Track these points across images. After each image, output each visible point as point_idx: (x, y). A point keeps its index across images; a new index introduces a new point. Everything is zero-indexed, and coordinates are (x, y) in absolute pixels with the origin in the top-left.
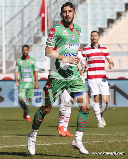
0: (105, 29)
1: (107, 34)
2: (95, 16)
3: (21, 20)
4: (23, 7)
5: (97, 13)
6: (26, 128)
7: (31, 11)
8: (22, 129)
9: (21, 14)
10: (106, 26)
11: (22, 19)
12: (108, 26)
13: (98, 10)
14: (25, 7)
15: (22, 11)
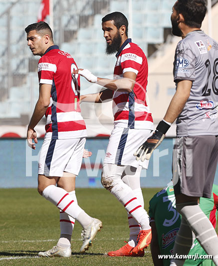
0: (159, 46)
1: (163, 55)
2: (140, 23)
3: (5, 29)
4: (9, 5)
5: (146, 16)
6: (14, 227)
7: (23, 12)
8: (6, 228)
9: (5, 16)
10: (161, 40)
11: (8, 26)
12: (165, 41)
13: (147, 11)
14: (13, 4)
15: (7, 12)
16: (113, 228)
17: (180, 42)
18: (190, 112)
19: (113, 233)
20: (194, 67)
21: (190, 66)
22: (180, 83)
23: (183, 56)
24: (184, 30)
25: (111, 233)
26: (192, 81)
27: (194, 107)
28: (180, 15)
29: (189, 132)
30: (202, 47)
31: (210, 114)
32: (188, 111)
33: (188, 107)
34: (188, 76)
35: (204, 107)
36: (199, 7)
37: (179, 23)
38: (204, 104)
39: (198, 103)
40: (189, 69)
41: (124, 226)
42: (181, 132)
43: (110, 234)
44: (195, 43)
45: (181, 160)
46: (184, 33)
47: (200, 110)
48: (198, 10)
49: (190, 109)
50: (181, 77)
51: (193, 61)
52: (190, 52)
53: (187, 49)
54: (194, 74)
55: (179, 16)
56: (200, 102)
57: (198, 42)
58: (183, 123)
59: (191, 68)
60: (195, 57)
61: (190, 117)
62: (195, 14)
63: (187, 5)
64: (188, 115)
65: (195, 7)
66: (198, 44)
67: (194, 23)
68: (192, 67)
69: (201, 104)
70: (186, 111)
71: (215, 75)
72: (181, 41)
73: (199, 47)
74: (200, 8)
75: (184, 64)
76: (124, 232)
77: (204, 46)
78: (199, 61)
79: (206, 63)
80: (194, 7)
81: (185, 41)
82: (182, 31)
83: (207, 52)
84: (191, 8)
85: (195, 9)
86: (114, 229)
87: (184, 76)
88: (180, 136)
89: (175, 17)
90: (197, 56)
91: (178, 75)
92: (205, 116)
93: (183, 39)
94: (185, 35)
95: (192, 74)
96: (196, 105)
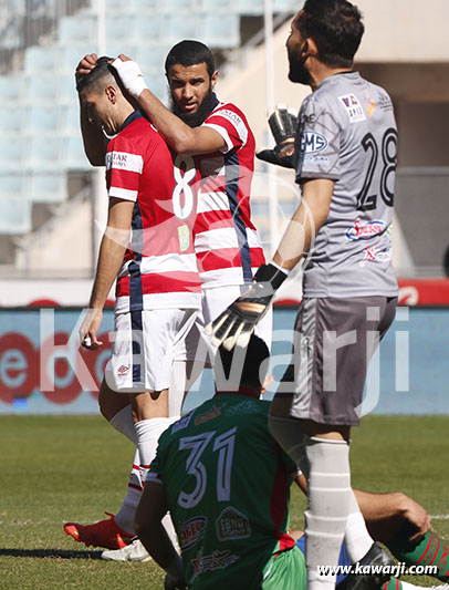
16: (65, 498)
17: (308, 99)
18: (332, 246)
19: (65, 510)
20: (336, 151)
21: (328, 149)
22: (309, 185)
23: (313, 128)
24: (317, 72)
25: (60, 509)
26: (335, 181)
27: (342, 235)
28: (310, 42)
29: (329, 288)
30: (355, 107)
31: (375, 251)
32: (329, 243)
33: (328, 234)
34: (326, 170)
35: (363, 234)
36: (348, 24)
37: (306, 57)
38: (362, 228)
39: (350, 227)
40: (328, 154)
41: (88, 495)
42: (313, 287)
43: (59, 512)
44: (340, 99)
45: (312, 347)
46: (316, 80)
47: (355, 240)
48: (347, 30)
49: (332, 240)
50: (310, 173)
51: (336, 138)
52: (330, 119)
53: (323, 113)
54: (338, 165)
55: (307, 44)
56: (353, 224)
57: (345, 97)
58: (317, 269)
59: (332, 153)
60: (341, 130)
61: (332, 258)
62: (340, 39)
63: (322, 21)
64: (328, 253)
65: (342, 25)
66: (346, 101)
67: (338, 57)
68: (332, 150)
69: (357, 229)
70: (324, 243)
71: (386, 165)
72: (311, 96)
73: (348, 109)
74: (352, 25)
75: (316, 145)
76: (88, 506)
77: (359, 105)
78: (348, 138)
79: (363, 143)
80: (339, 24)
81: (318, 95)
82: (312, 74)
83: (365, 118)
84: (333, 27)
85: (341, 29)
86: (68, 500)
87: (318, 171)
88: (310, 296)
89: (298, 45)
90: (343, 127)
91: (304, 169)
92: (366, 256)
93: (313, 91)
94: (318, 84)
95: (334, 166)
96: (346, 231)
